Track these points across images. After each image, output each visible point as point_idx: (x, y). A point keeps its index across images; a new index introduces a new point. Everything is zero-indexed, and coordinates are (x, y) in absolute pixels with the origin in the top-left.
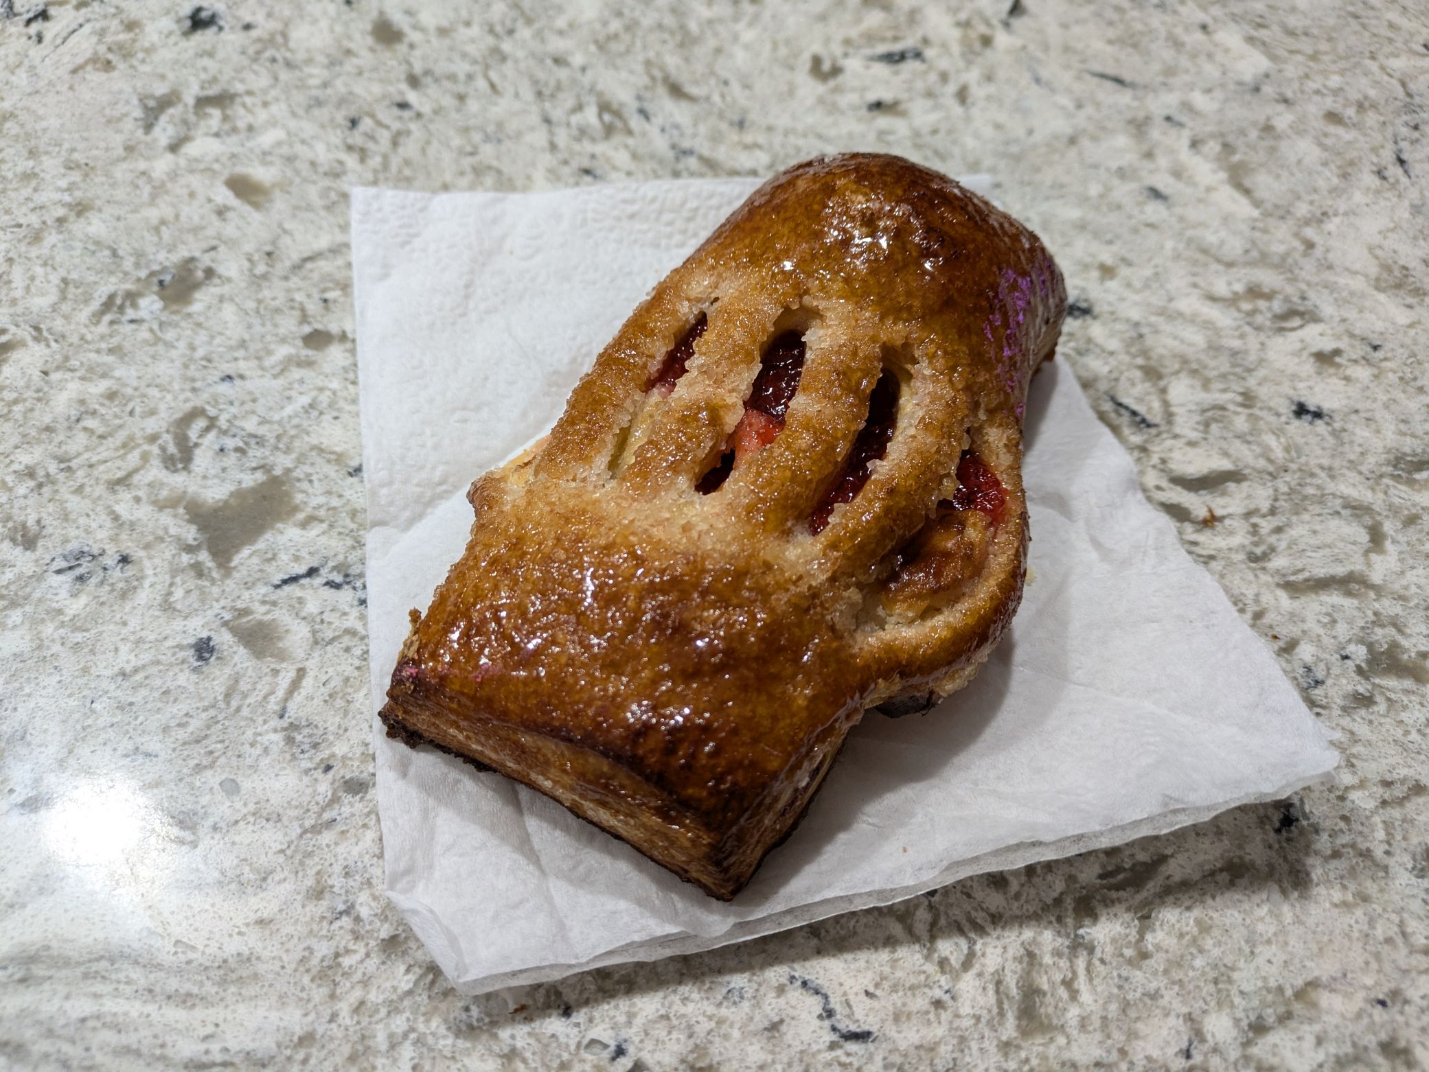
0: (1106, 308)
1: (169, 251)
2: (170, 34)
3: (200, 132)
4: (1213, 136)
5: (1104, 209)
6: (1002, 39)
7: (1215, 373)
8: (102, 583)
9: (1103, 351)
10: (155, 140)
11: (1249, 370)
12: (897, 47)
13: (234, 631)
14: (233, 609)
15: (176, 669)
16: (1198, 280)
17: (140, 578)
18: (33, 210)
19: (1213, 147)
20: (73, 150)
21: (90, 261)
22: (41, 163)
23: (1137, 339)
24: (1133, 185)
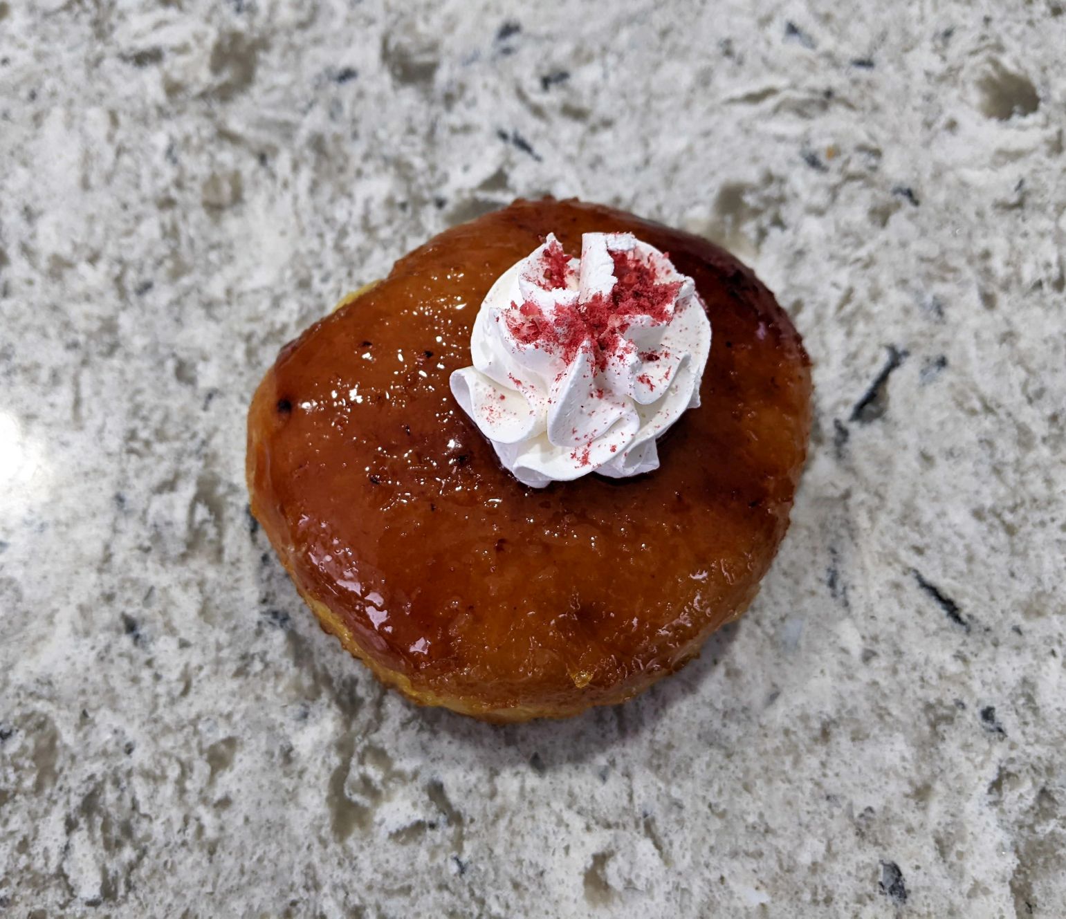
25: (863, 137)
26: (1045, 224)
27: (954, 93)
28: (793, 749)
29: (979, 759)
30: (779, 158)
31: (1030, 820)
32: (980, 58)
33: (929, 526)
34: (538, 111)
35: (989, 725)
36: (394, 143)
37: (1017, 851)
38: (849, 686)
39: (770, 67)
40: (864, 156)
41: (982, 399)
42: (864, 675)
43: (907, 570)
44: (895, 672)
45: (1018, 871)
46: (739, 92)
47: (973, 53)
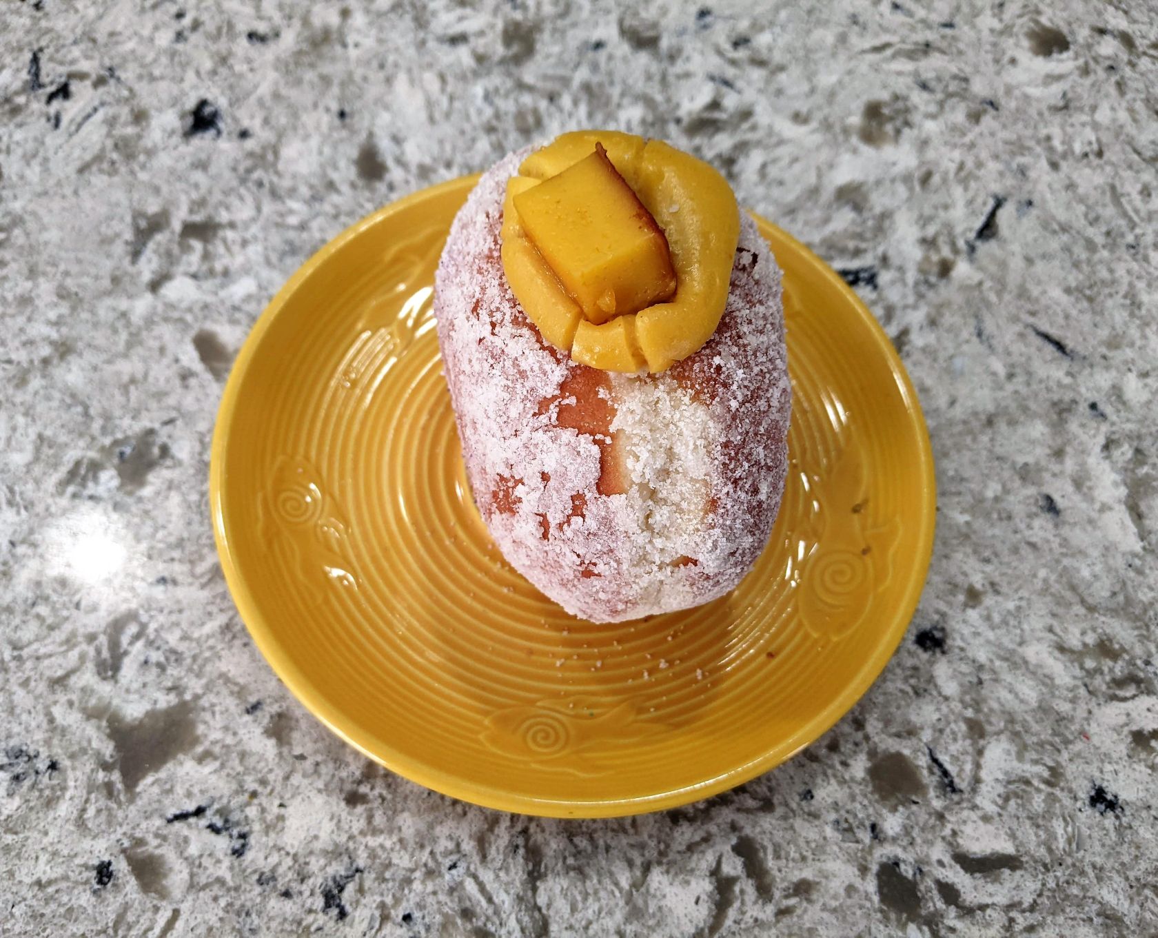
0: (959, 643)
1: (134, 418)
2: (172, 133)
3: (181, 268)
4: (1129, 437)
5: (995, 516)
6: (962, 269)
7: (1035, 739)
8: (33, 787)
9: (940, 694)
10: (139, 273)
11: (1067, 742)
12: (854, 265)
13: (130, 860)
14: (132, 837)
15: (81, 888)
16: (1055, 623)
17: (64, 789)
18: (24, 344)
19: (1125, 452)
20: (67, 274)
21: (66, 417)
22: (36, 286)
23: (975, 687)
24: (1031, 491)
25: (954, 69)
26: (1085, 118)
27: (1011, 41)
28: (971, 432)
29: (1092, 432)
30: (901, 85)
31: (1131, 466)
32: (1025, 19)
33: (1037, 300)
34: (733, 63)
35: (1094, 412)
36: (640, 86)
37: (1126, 484)
38: (1000, 394)
39: (885, 29)
40: (956, 82)
41: (1060, 224)
42: (1010, 388)
43: (1027, 326)
44: (1028, 384)
45: (1129, 496)
46: (867, 44)
47: (1020, 16)
